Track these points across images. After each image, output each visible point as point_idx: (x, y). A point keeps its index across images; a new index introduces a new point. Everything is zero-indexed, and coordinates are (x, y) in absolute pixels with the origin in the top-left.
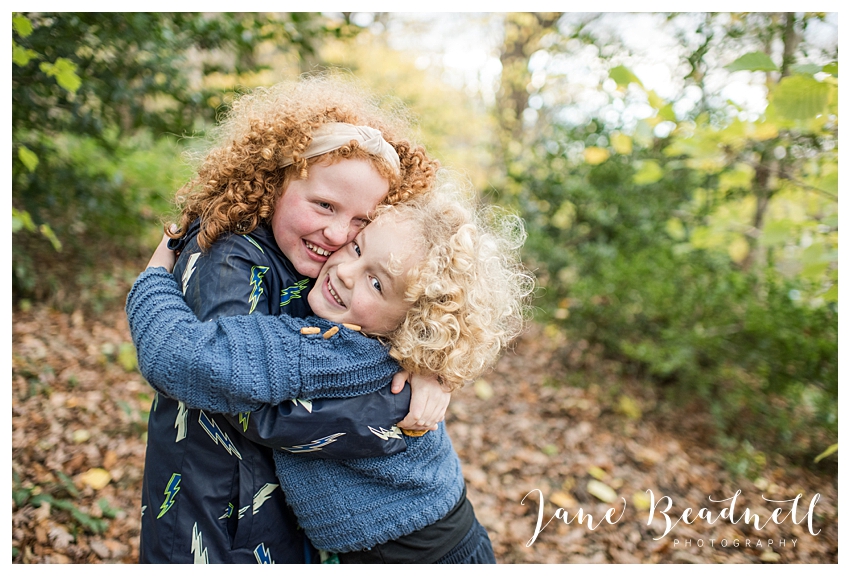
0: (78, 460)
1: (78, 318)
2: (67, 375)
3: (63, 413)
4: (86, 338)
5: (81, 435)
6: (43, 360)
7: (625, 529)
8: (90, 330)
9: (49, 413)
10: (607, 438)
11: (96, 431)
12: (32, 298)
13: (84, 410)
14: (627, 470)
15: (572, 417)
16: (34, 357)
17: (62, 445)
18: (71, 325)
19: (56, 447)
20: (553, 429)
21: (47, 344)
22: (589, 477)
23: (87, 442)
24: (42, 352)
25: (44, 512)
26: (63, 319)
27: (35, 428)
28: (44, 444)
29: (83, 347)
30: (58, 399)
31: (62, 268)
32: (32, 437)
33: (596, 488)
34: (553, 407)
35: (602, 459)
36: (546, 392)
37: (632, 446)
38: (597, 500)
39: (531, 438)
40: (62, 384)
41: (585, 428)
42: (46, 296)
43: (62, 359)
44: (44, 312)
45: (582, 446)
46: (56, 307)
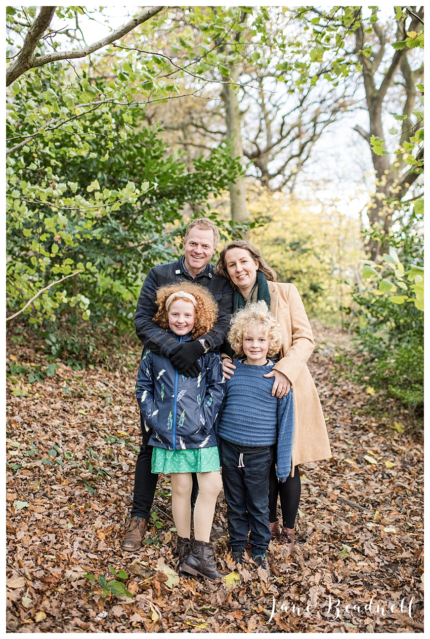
0: (131, 430)
1: (117, 374)
2: (118, 399)
3: (121, 412)
4: (123, 383)
5: (130, 422)
6: (105, 392)
7: (376, 474)
8: (124, 380)
9: (114, 413)
10: (382, 439)
11: (136, 421)
12: (94, 363)
13: (130, 412)
14: (387, 454)
15: (365, 430)
16: (102, 389)
17: (123, 425)
18: (115, 377)
19: (121, 426)
20: (354, 435)
21: (107, 385)
22: (365, 453)
23: (134, 424)
24: (105, 388)
25: (123, 445)
26: (111, 374)
27: (111, 417)
28: (115, 424)
29: (124, 387)
30: (117, 408)
31: (105, 349)
32: (111, 421)
33: (367, 457)
34: (357, 426)
35: (375, 449)
36: (357, 418)
37: (394, 443)
38: (368, 463)
39: (342, 438)
40: (117, 402)
41: (371, 435)
42: (100, 362)
43: (114, 391)
44: (100, 371)
45: (367, 443)
46: (105, 368)
